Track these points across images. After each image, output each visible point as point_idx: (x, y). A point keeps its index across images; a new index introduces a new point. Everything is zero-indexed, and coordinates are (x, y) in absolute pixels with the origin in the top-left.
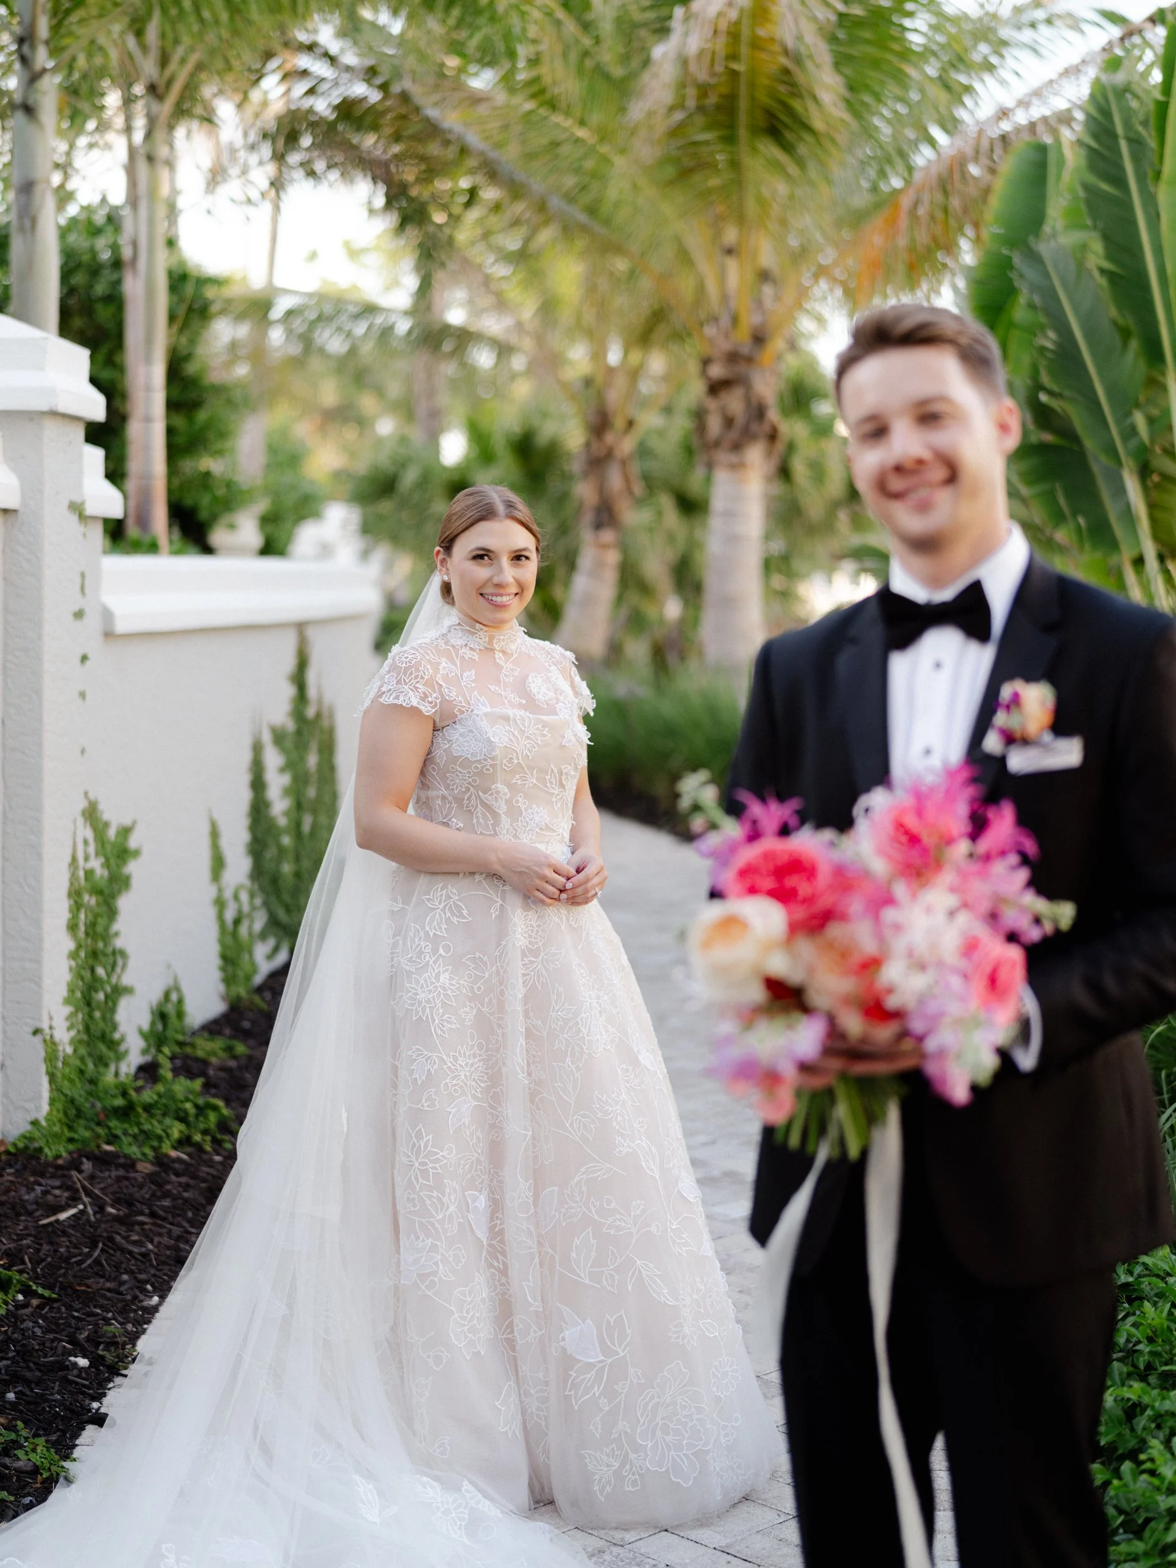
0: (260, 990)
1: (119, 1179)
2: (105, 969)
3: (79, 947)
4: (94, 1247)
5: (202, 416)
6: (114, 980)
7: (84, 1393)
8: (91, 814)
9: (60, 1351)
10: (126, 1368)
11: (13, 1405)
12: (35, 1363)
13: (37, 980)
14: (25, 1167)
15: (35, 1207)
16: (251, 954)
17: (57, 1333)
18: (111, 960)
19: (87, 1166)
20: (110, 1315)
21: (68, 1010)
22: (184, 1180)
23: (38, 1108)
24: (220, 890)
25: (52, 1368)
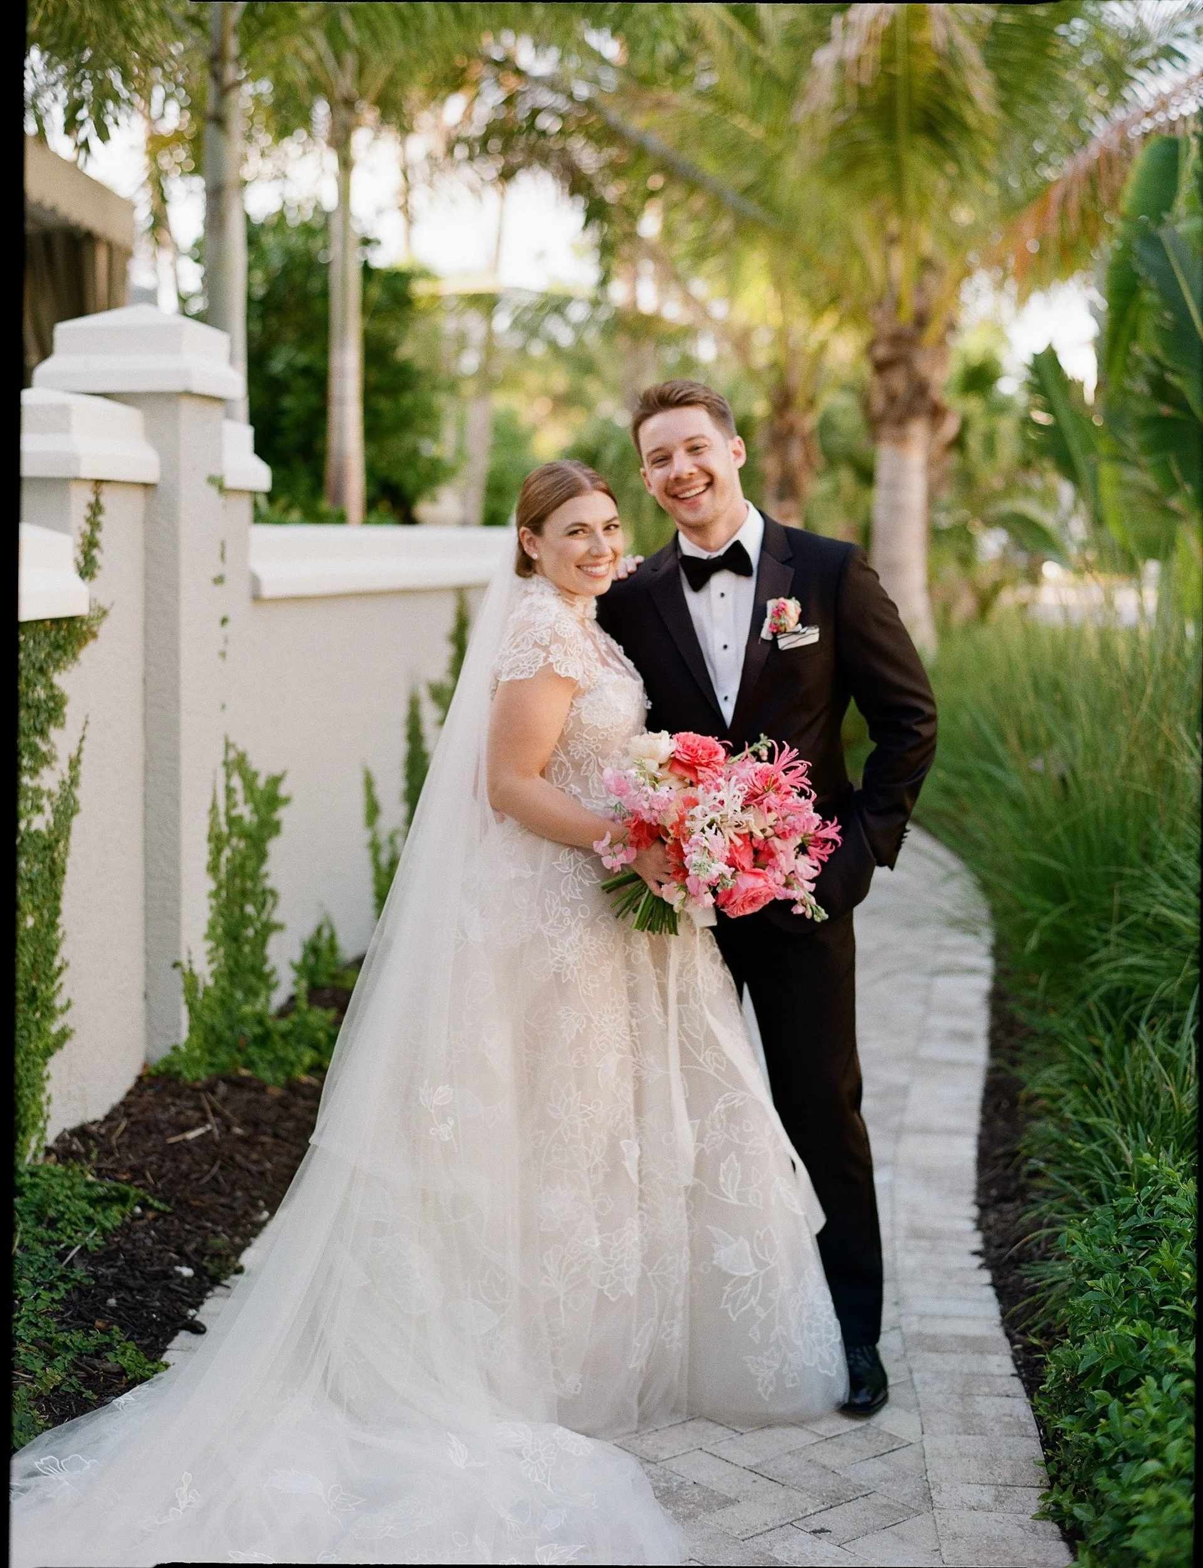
1: (249, 1102)
2: (255, 904)
3: (220, 887)
4: (211, 1166)
6: (264, 917)
7: (182, 1301)
8: (238, 764)
9: (166, 1261)
10: (226, 1278)
11: (113, 1311)
12: (141, 1272)
13: (176, 918)
14: (164, 1088)
15: (166, 1125)
17: (166, 1243)
18: (260, 899)
19: (222, 1089)
20: (220, 1228)
21: (210, 945)
23: (178, 1035)
24: (375, 836)
25: (157, 1277)
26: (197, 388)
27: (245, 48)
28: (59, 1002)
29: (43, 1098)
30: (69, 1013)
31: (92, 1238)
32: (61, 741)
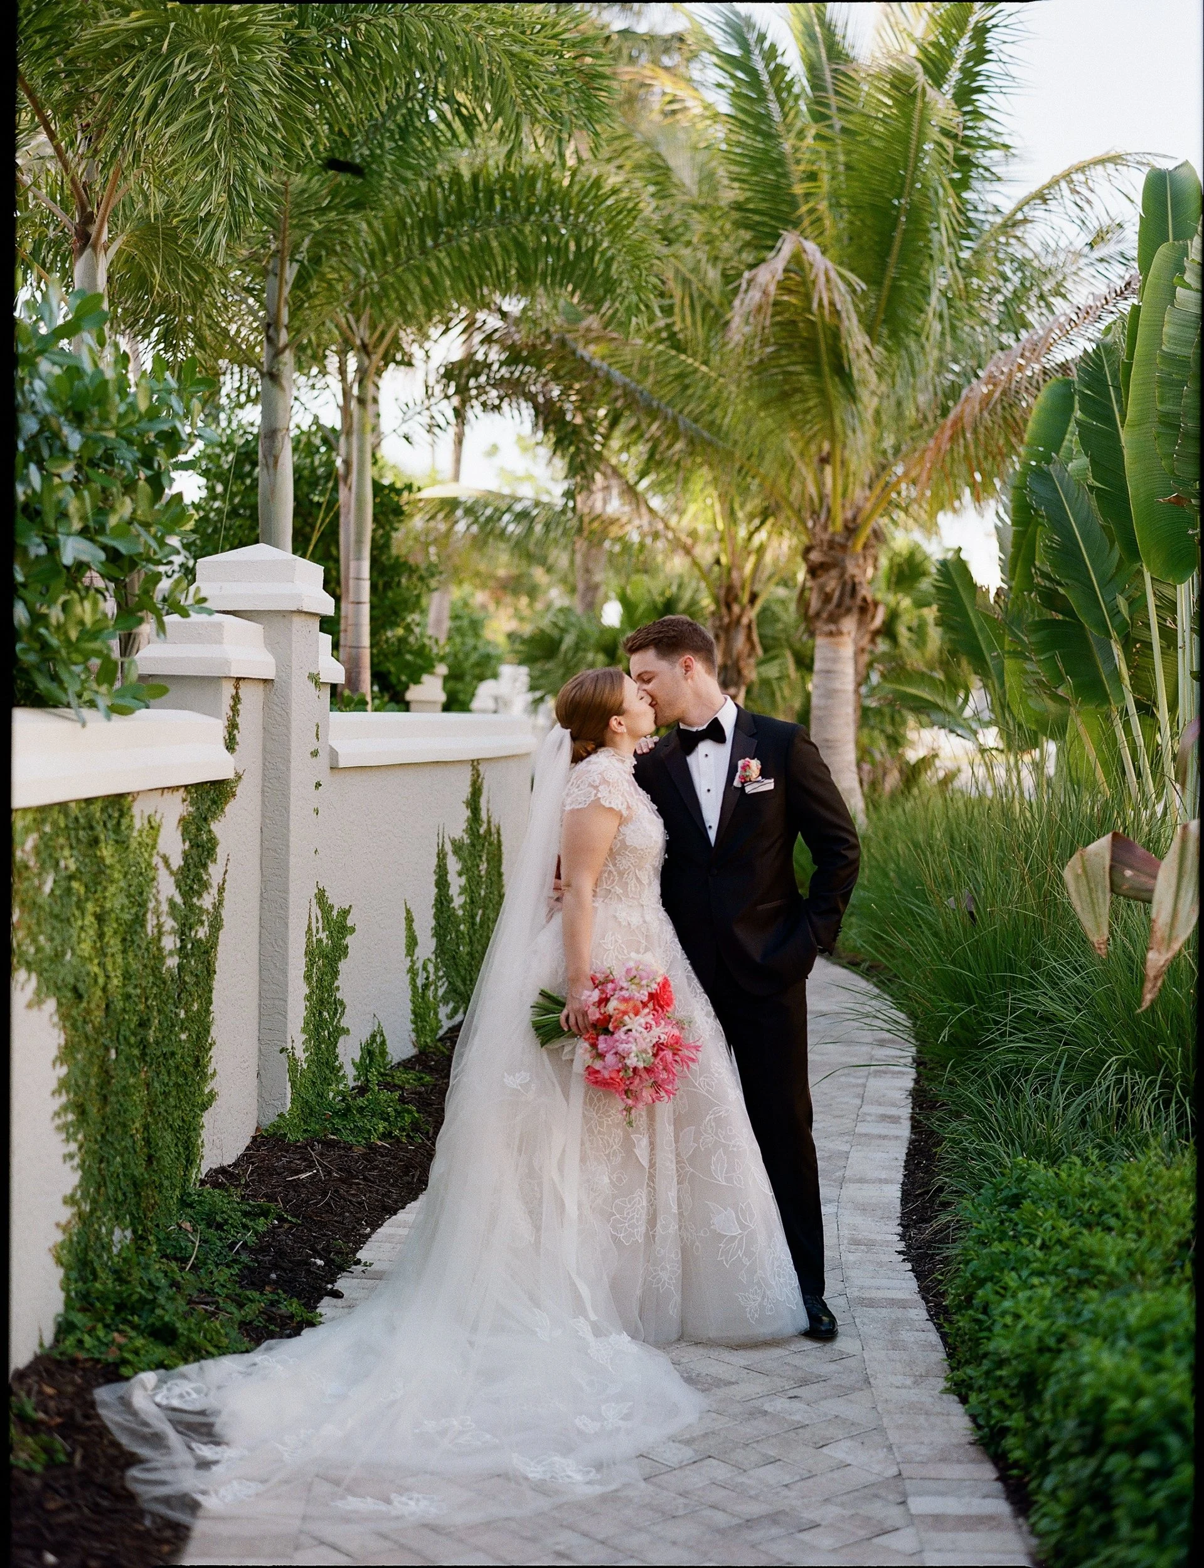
0: (441, 1039)
1: (340, 1156)
2: (330, 1013)
3: (312, 992)
4: (324, 1194)
6: (335, 1022)
7: (322, 1279)
8: (321, 896)
9: (304, 1254)
10: (349, 1267)
11: (275, 1282)
12: (288, 1260)
13: (284, 1014)
14: (274, 1145)
15: (283, 1170)
16: (436, 1013)
17: (301, 1244)
18: (334, 1007)
19: (318, 1147)
20: (338, 1237)
21: (305, 1037)
22: (387, 1159)
23: (283, 1106)
24: (413, 962)
25: (299, 1263)
27: (292, 315)
28: (210, 1071)
29: (200, 1142)
30: (217, 1078)
31: (250, 1237)
32: (214, 872)
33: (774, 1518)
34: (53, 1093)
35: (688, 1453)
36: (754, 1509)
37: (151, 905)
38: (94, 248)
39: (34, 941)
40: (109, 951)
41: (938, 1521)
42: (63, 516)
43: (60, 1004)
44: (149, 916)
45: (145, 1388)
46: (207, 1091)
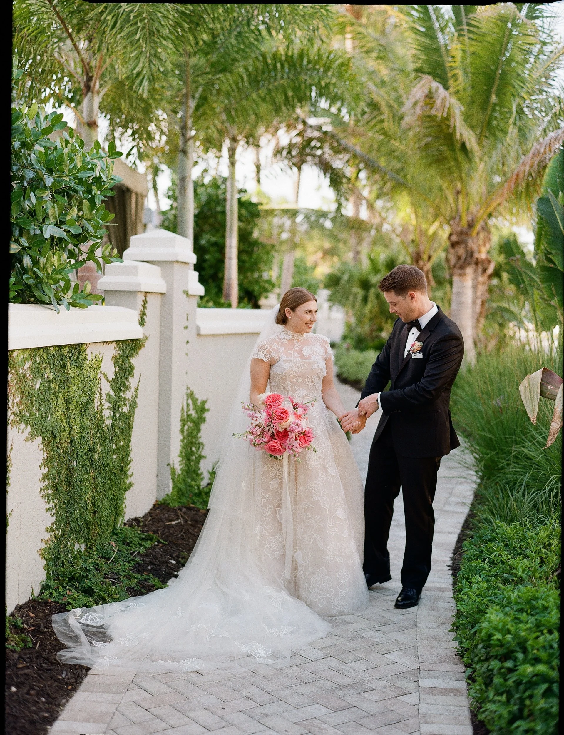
1: (194, 514)
2: (196, 447)
3: (184, 438)
4: (181, 532)
5: (255, 256)
6: (199, 453)
7: (173, 570)
8: (191, 395)
9: (167, 558)
11: (150, 570)
12: (158, 560)
13: (169, 448)
14: (163, 508)
15: (165, 520)
17: (166, 553)
18: (198, 446)
20: (184, 551)
21: (180, 459)
23: (168, 490)
25: (163, 562)
26: (180, 260)
27: (195, 123)
28: (130, 473)
29: (124, 506)
30: (134, 477)
31: (142, 550)
32: (132, 382)
33: (353, 686)
34: (40, 480)
35: (321, 654)
36: (345, 681)
37: (97, 396)
38: (92, 92)
39: (29, 410)
40: (72, 416)
41: (431, 690)
42: (46, 217)
43: (44, 439)
44: (95, 401)
45: (75, 616)
46: (128, 482)
